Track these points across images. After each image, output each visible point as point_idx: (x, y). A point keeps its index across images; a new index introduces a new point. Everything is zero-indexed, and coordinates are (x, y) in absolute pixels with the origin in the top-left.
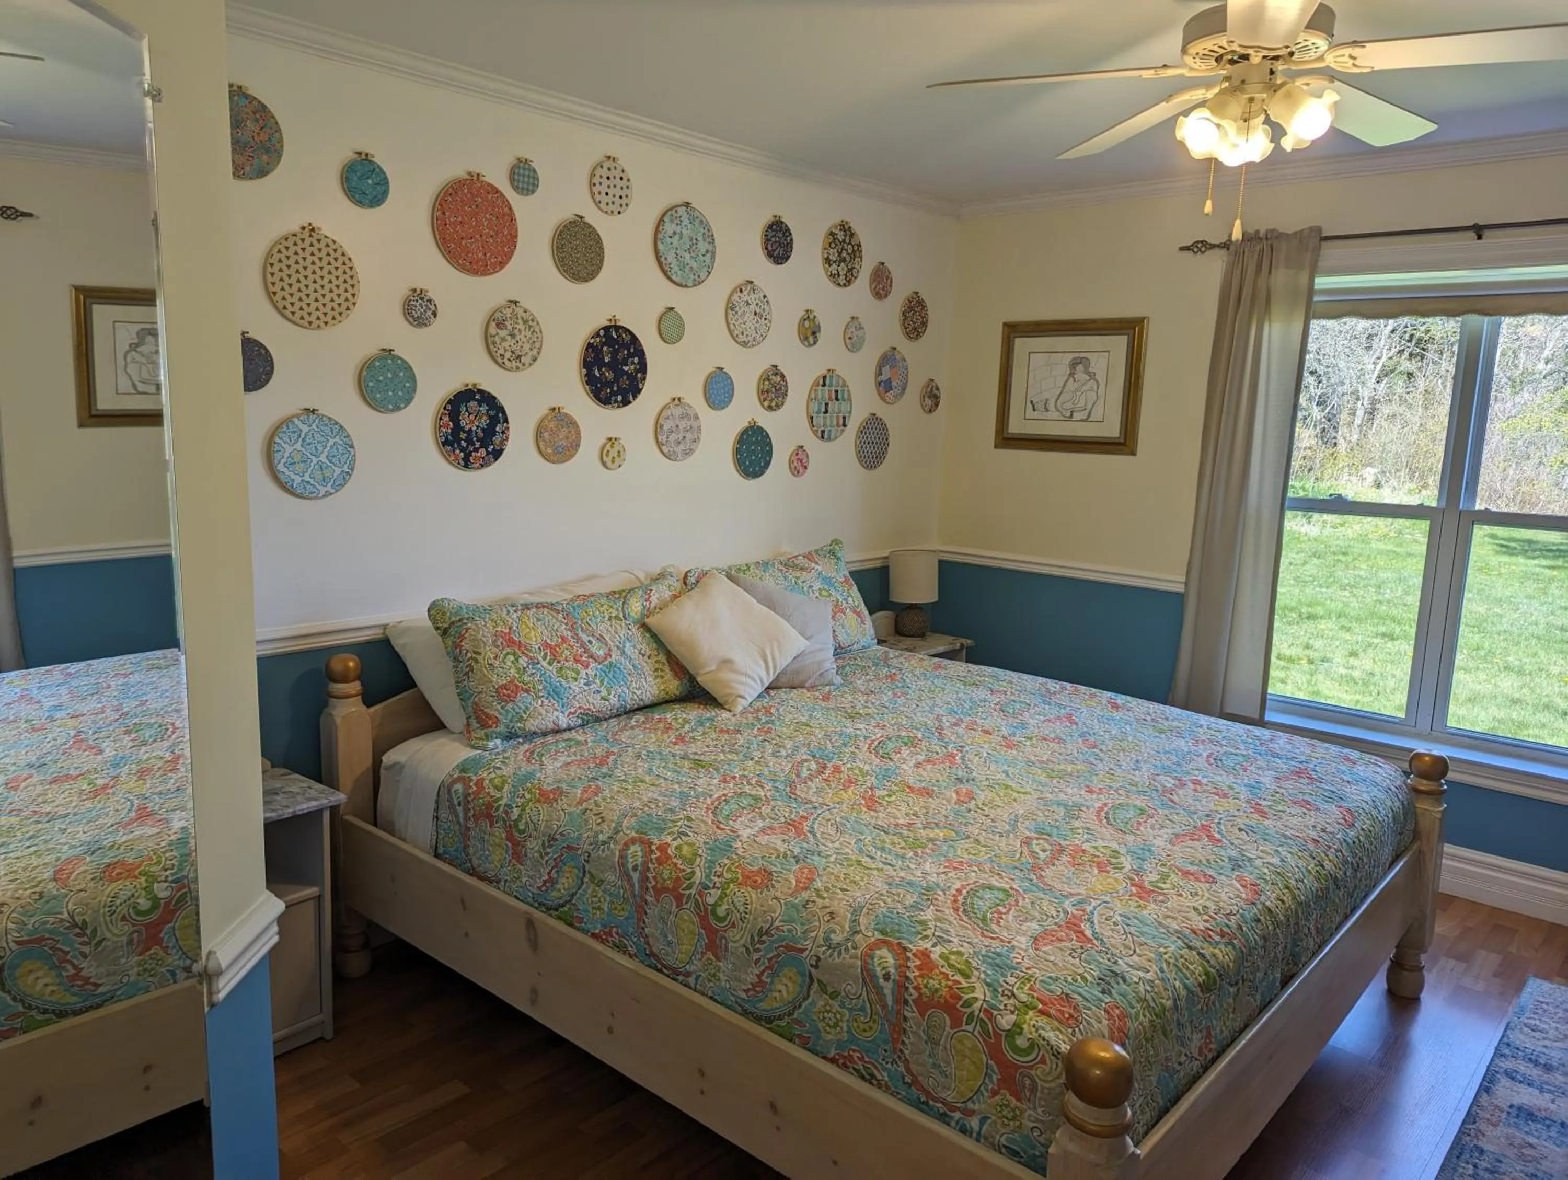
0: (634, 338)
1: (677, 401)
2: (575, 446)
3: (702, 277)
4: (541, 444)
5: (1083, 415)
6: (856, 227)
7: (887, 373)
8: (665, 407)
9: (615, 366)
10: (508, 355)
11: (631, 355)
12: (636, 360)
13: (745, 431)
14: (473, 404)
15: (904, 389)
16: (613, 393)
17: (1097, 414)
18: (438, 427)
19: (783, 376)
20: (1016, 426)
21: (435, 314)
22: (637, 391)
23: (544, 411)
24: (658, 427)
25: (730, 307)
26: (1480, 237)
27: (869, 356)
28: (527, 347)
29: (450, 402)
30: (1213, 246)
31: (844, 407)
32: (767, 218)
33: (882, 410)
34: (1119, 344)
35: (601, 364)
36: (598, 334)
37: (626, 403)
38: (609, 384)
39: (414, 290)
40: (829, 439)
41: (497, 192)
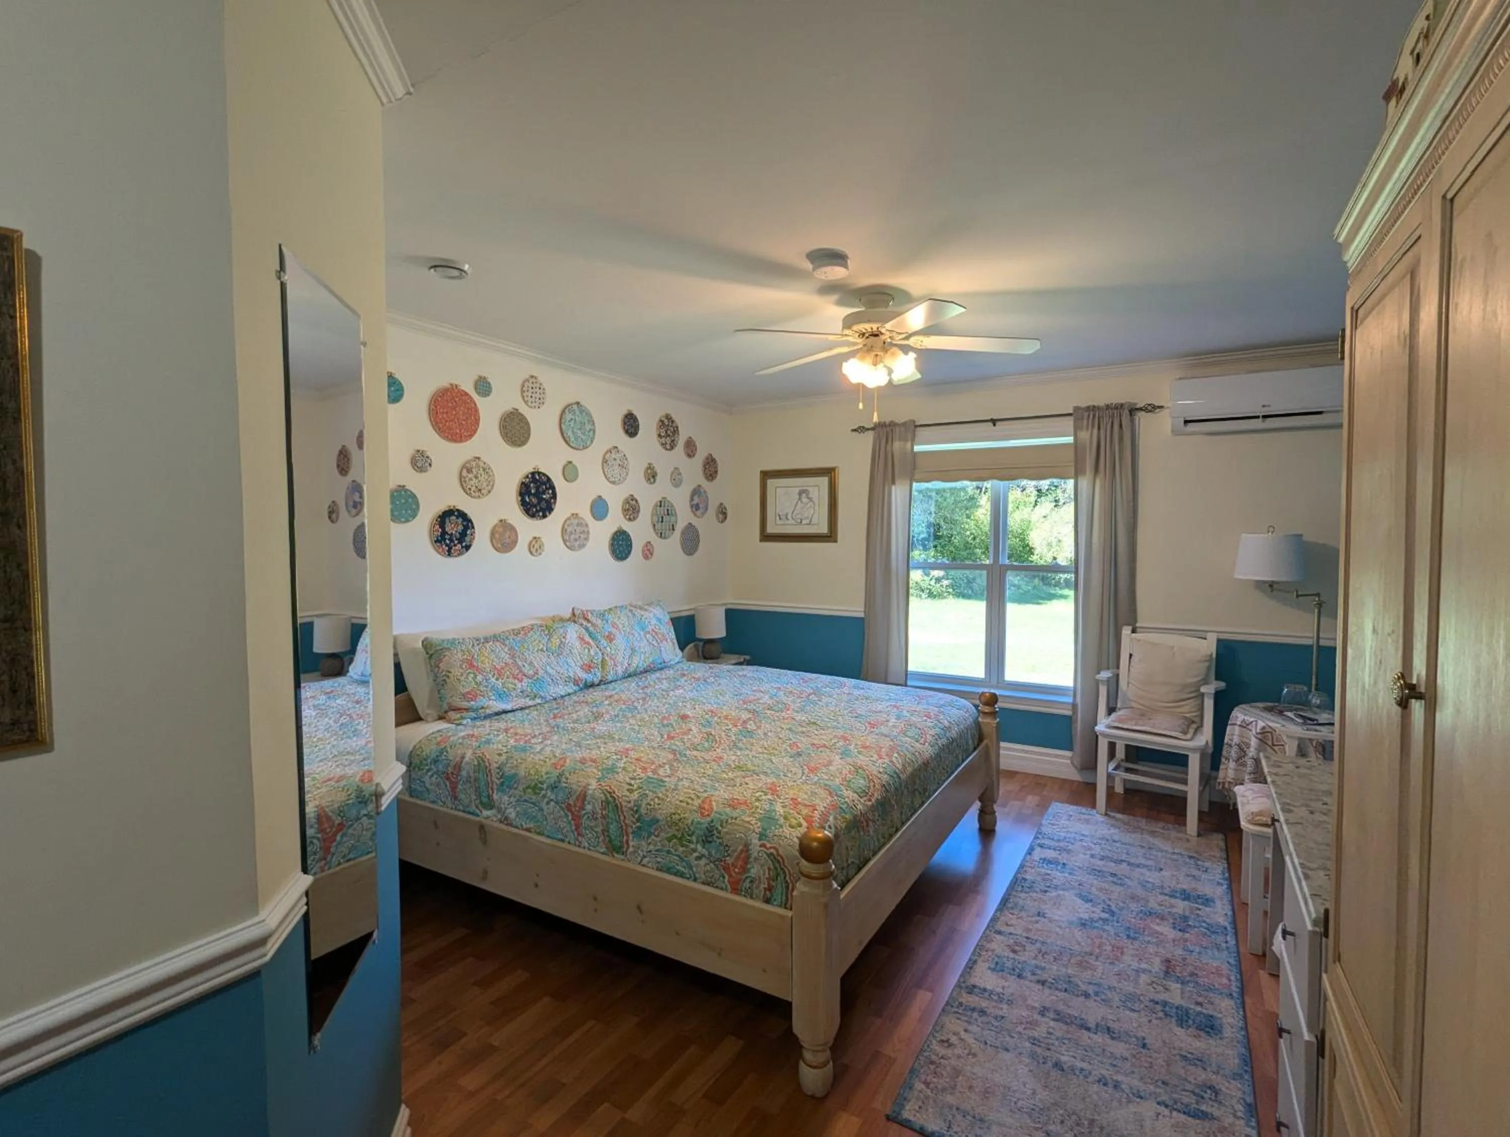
0: (549, 479)
1: (575, 515)
2: (515, 542)
3: (588, 443)
4: (494, 541)
5: (807, 521)
6: (674, 417)
7: (696, 500)
8: (569, 519)
9: (538, 495)
10: (473, 488)
11: (548, 489)
12: (550, 491)
13: (616, 533)
14: (453, 518)
15: (706, 509)
16: (537, 511)
17: (815, 520)
18: (432, 532)
19: (636, 501)
20: (770, 530)
21: (430, 465)
22: (551, 510)
23: (495, 521)
24: (564, 530)
25: (605, 461)
26: (994, 425)
27: (686, 490)
28: (485, 484)
29: (440, 517)
30: (868, 429)
31: (673, 519)
32: (625, 412)
33: (695, 522)
34: (824, 481)
35: (530, 494)
36: (527, 477)
37: (544, 516)
38: (535, 506)
39: (418, 451)
40: (665, 538)
41: (467, 394)
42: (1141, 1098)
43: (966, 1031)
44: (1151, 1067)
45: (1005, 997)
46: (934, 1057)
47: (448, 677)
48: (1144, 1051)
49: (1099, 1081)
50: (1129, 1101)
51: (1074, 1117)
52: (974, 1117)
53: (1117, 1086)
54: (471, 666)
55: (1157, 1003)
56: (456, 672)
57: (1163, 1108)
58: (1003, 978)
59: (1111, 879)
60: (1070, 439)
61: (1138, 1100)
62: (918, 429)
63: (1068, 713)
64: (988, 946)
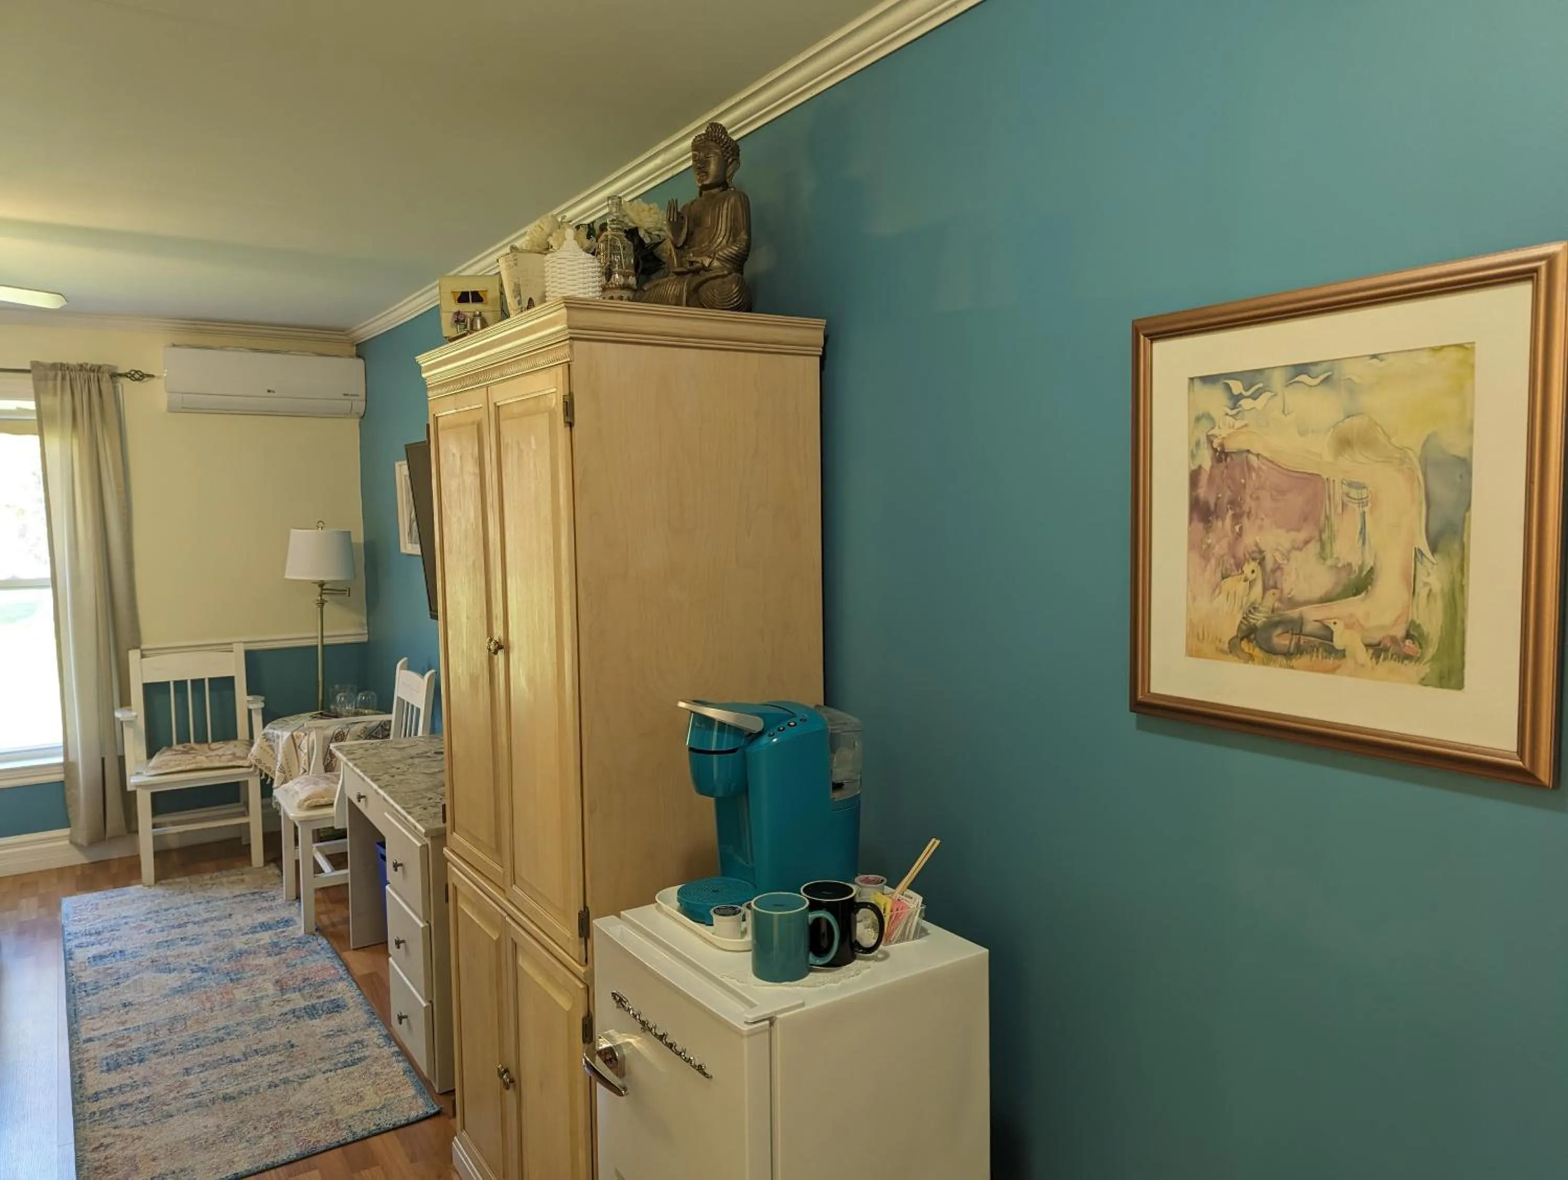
42: (308, 1077)
43: (115, 1128)
44: (306, 1056)
45: (138, 1083)
46: (96, 1164)
48: (294, 1050)
49: (270, 1087)
50: (300, 1084)
51: (263, 1119)
52: (174, 1172)
53: (286, 1081)
55: (286, 1014)
57: (329, 1073)
58: (123, 1071)
61: (308, 1080)
64: (86, 1056)
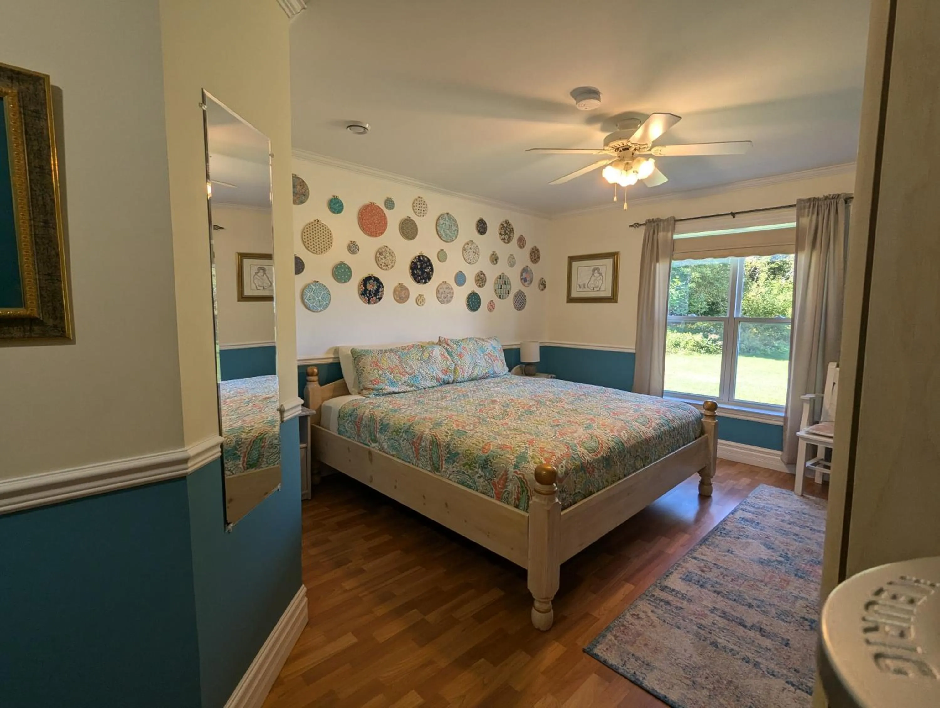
0: (429, 260)
1: (445, 282)
2: (407, 297)
3: (454, 238)
4: (395, 296)
5: (598, 289)
6: (511, 222)
7: (524, 275)
8: (441, 284)
9: (422, 269)
10: (383, 264)
11: (428, 266)
12: (430, 267)
13: (471, 294)
14: (371, 281)
15: (531, 282)
16: (421, 279)
17: (603, 288)
18: (359, 289)
19: (484, 275)
20: (574, 294)
21: (358, 250)
22: (430, 279)
23: (396, 284)
24: (438, 291)
25: (464, 249)
26: (734, 217)
27: (518, 269)
28: (390, 262)
29: (363, 280)
30: (641, 225)
31: (508, 287)
32: (478, 219)
33: (524, 289)
34: (609, 262)
35: (417, 269)
36: (415, 258)
37: (426, 282)
38: (420, 276)
39: (352, 242)
40: (503, 299)
41: (380, 208)
42: (774, 675)
43: (652, 611)
44: (788, 659)
45: (687, 597)
46: (625, 623)
47: (363, 370)
48: (786, 648)
49: (743, 659)
50: (763, 675)
51: (717, 677)
52: (643, 662)
53: (756, 665)
54: (377, 365)
55: (807, 620)
56: (368, 368)
57: (790, 686)
58: (689, 585)
59: (794, 537)
60: (793, 224)
61: (771, 677)
62: (676, 223)
63: (781, 424)
64: (684, 564)
